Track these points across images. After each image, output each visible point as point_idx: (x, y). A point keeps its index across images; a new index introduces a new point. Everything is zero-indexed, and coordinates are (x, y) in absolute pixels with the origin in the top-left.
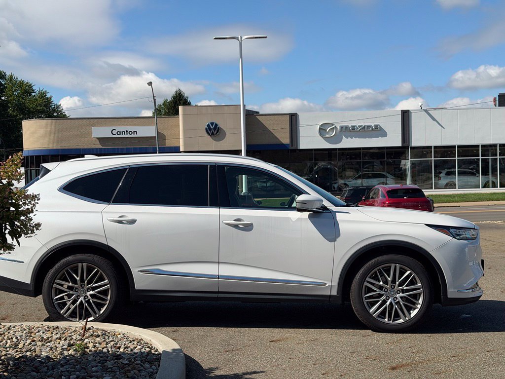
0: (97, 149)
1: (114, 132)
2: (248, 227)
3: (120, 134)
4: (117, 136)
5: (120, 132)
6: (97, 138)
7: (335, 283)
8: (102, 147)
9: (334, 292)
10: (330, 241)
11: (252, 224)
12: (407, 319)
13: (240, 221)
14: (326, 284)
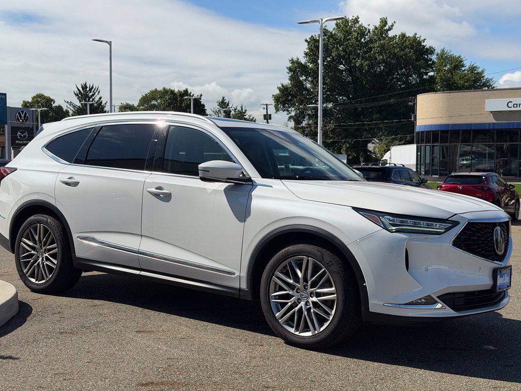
0: (489, 124)
1: (510, 105)
2: (167, 197)
3: (517, 107)
4: (513, 109)
5: (517, 104)
6: (491, 112)
7: (244, 274)
8: (496, 122)
9: (244, 286)
10: (241, 221)
11: (171, 194)
12: (316, 332)
13: (161, 190)
14: (233, 274)
